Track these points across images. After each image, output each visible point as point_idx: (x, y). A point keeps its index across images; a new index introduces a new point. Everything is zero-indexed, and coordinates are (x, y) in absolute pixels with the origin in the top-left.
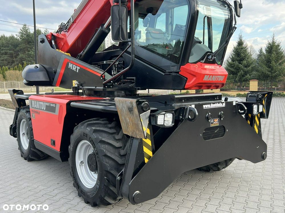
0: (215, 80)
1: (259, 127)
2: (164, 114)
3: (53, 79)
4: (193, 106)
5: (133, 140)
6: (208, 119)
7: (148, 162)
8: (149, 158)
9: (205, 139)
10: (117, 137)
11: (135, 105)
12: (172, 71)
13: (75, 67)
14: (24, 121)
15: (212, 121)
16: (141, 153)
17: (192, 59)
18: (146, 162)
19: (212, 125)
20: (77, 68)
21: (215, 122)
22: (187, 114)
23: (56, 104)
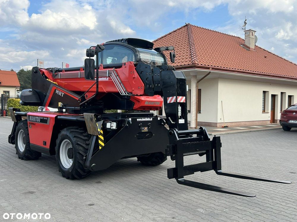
2: (111, 123)
4: (130, 119)
5: (93, 137)
6: (140, 127)
7: (101, 149)
8: (102, 146)
9: (138, 139)
10: (84, 134)
11: (93, 116)
13: (60, 93)
15: (143, 129)
16: (97, 145)
18: (100, 149)
19: (143, 131)
20: (62, 94)
21: (146, 129)
22: (126, 124)
23: (48, 118)
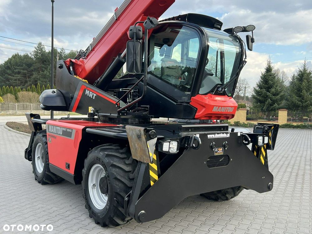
0: (224, 111)
1: (266, 158)
2: (169, 142)
3: (70, 105)
4: (198, 136)
5: (141, 164)
6: (212, 148)
7: (154, 185)
8: (155, 181)
9: (209, 166)
10: (127, 162)
11: (142, 132)
12: (183, 101)
13: (91, 94)
14: (40, 145)
15: (216, 150)
16: (147, 177)
17: (202, 91)
18: (152, 185)
19: (216, 154)
20: (93, 95)
21: (220, 151)
22: (192, 143)
23: (72, 130)
